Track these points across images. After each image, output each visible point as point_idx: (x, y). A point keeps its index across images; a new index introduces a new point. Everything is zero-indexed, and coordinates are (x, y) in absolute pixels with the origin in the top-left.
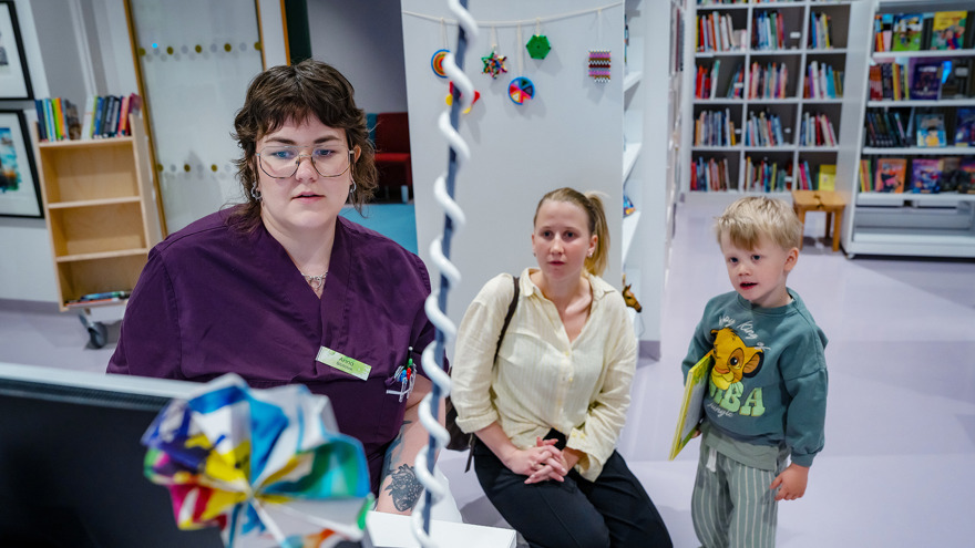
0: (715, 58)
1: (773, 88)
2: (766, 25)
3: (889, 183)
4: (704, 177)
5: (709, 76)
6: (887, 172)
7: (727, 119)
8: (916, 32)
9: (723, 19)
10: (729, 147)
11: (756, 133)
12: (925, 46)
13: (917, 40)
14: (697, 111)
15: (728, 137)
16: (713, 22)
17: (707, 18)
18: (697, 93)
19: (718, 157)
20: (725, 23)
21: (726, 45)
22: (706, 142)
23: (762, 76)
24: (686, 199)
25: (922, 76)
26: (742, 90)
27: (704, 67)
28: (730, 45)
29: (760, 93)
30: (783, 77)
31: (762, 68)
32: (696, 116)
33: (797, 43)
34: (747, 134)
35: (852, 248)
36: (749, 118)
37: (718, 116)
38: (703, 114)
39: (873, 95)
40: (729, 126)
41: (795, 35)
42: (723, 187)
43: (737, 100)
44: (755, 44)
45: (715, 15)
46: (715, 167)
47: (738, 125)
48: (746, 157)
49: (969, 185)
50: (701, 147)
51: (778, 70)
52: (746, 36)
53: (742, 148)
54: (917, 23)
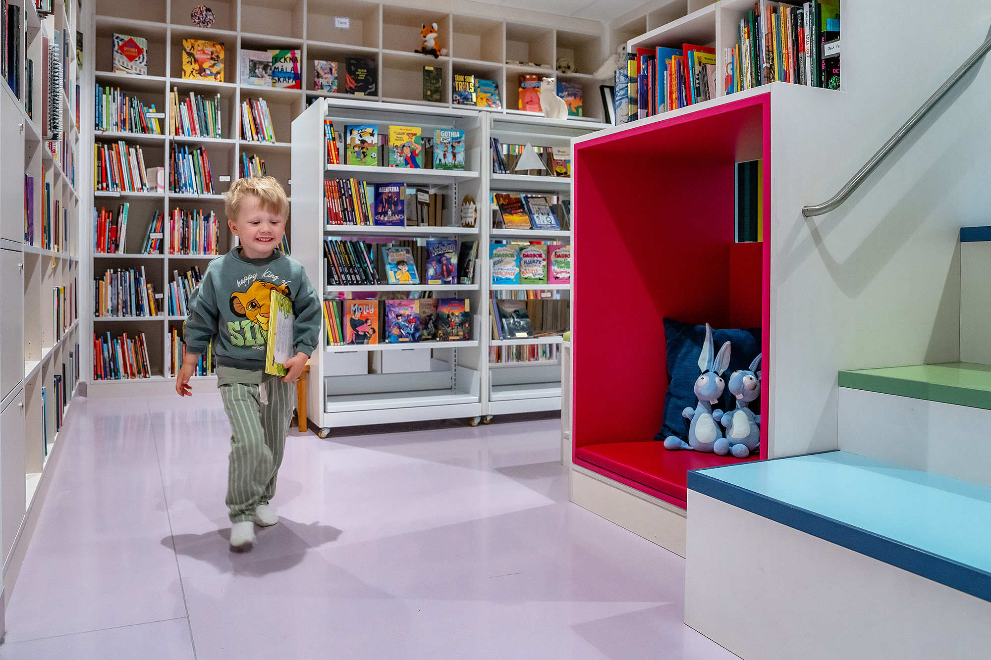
0: (123, 199)
1: (202, 242)
2: (187, 164)
3: (361, 330)
4: (114, 358)
5: (115, 222)
6: (357, 316)
7: (143, 280)
8: (371, 145)
9: (132, 150)
10: (146, 317)
11: (183, 297)
12: (383, 160)
13: (374, 153)
14: (100, 268)
15: (145, 303)
16: (118, 154)
17: (110, 148)
18: (98, 245)
19: (132, 331)
20: (135, 157)
21: (138, 184)
22: (115, 311)
23: (186, 225)
24: (89, 390)
25: (384, 197)
26: (162, 241)
27: (109, 211)
28: (143, 184)
29: (185, 246)
30: (213, 228)
31: (186, 215)
32: (99, 276)
33: (227, 186)
34: (171, 298)
35: (326, 421)
36: (172, 279)
37: (130, 275)
38: (109, 272)
39: (331, 216)
40: (145, 288)
41: (224, 179)
42: (143, 371)
43: (156, 255)
44: (175, 184)
45: (122, 145)
46: (129, 344)
47: (158, 288)
48: (171, 331)
49: (449, 330)
50: (108, 317)
51: (207, 219)
52: (163, 175)
53: (165, 317)
54: (372, 135)
